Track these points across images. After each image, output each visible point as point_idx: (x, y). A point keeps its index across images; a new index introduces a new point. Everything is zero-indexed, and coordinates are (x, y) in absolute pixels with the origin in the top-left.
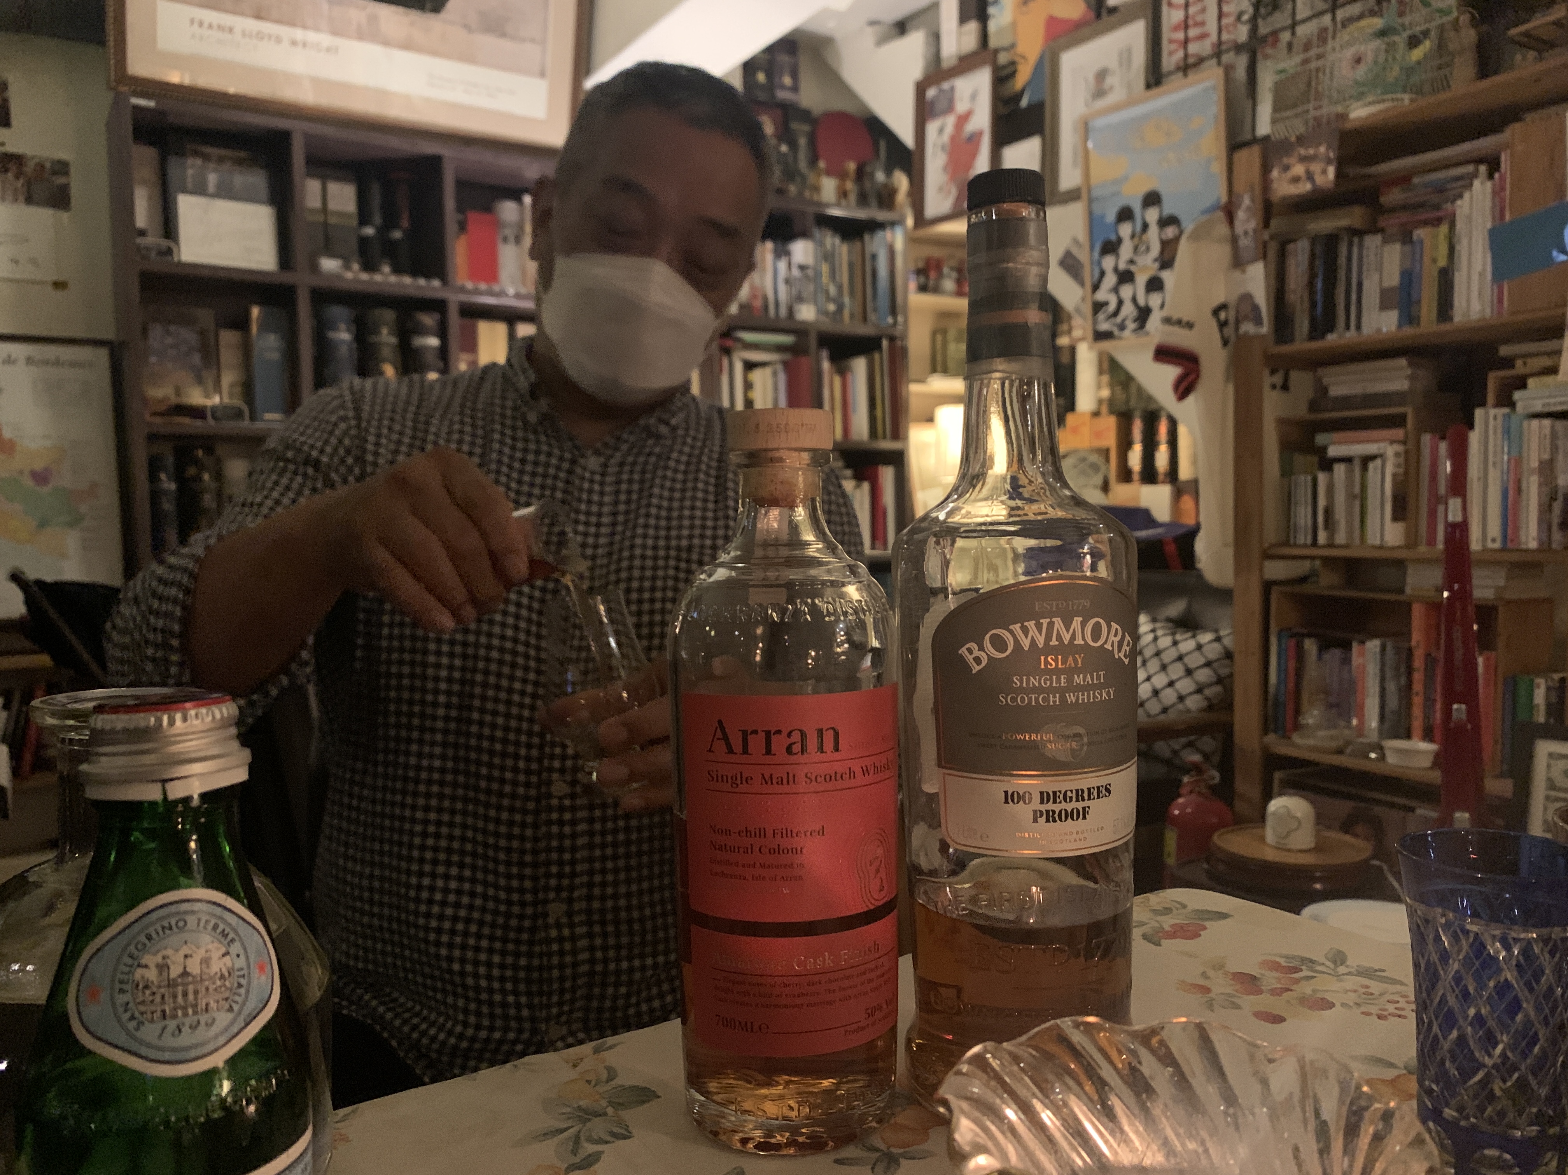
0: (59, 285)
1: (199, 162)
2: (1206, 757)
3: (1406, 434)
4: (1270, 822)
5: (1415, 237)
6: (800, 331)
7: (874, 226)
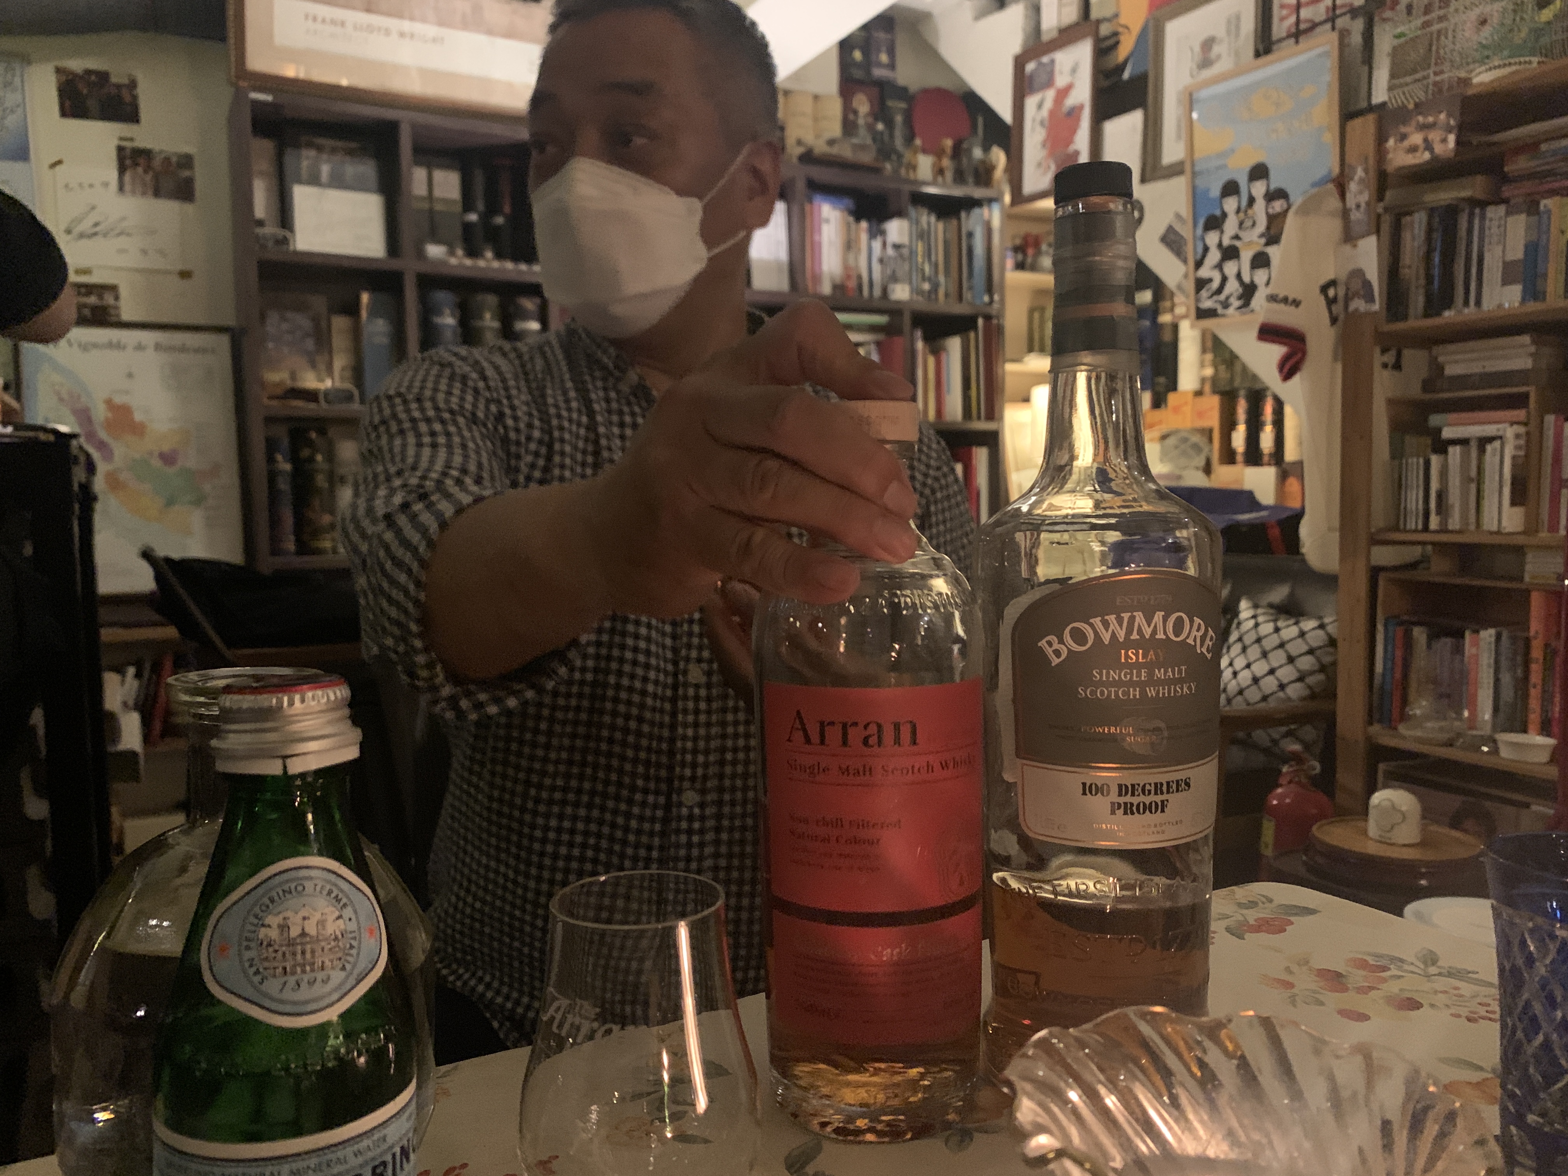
0: (185, 275)
1: (312, 153)
2: (1307, 747)
3: (1528, 413)
4: (1372, 813)
5: (1542, 207)
6: (895, 311)
7: (972, 204)
